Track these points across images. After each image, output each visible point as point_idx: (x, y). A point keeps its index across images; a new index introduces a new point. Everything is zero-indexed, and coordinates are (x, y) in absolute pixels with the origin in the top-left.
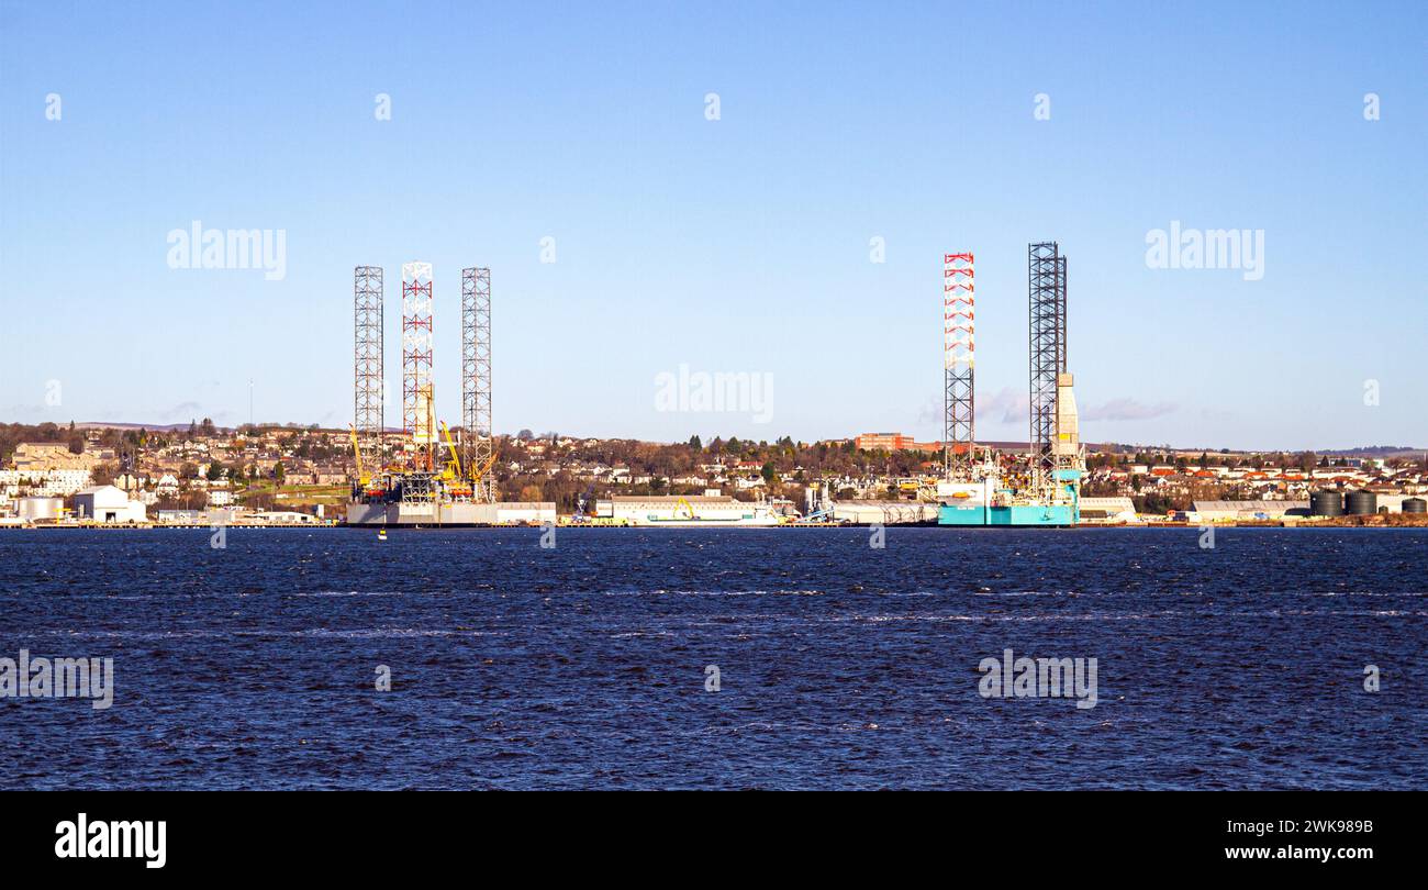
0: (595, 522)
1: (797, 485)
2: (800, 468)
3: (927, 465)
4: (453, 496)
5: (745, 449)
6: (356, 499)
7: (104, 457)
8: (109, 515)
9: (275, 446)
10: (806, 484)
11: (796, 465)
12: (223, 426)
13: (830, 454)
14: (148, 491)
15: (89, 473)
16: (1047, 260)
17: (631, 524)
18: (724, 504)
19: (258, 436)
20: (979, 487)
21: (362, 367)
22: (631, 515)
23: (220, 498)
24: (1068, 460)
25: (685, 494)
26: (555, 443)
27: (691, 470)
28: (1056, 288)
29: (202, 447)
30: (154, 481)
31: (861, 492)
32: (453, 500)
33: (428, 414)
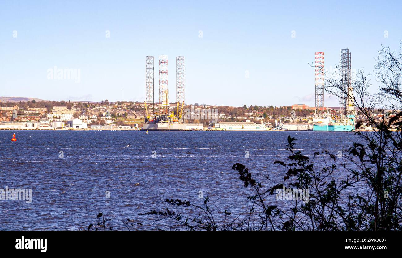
0: (214, 129)
1: (273, 119)
2: (274, 114)
3: (312, 113)
4: (173, 122)
5: (259, 109)
6: (146, 122)
7: (77, 110)
8: (77, 127)
9: (125, 107)
10: (275, 119)
11: (274, 113)
12: (111, 102)
13: (284, 110)
14: (89, 120)
15: (72, 115)
16: (345, 54)
17: (224, 130)
18: (251, 124)
19: (121, 104)
20: (325, 120)
21: (148, 85)
22: (224, 127)
23: (109, 122)
24: (351, 112)
25: (241, 121)
26: (205, 107)
27: (243, 114)
28: (348, 62)
29: (105, 108)
30: (90, 117)
31: (292, 121)
32: (173, 123)
33: (166, 98)
